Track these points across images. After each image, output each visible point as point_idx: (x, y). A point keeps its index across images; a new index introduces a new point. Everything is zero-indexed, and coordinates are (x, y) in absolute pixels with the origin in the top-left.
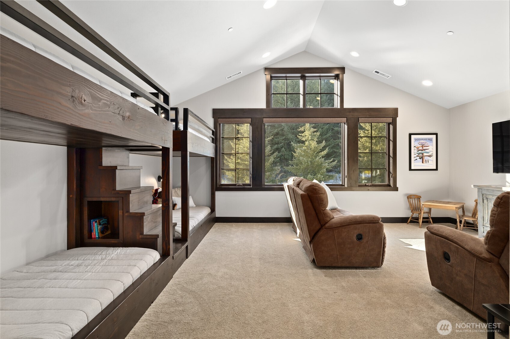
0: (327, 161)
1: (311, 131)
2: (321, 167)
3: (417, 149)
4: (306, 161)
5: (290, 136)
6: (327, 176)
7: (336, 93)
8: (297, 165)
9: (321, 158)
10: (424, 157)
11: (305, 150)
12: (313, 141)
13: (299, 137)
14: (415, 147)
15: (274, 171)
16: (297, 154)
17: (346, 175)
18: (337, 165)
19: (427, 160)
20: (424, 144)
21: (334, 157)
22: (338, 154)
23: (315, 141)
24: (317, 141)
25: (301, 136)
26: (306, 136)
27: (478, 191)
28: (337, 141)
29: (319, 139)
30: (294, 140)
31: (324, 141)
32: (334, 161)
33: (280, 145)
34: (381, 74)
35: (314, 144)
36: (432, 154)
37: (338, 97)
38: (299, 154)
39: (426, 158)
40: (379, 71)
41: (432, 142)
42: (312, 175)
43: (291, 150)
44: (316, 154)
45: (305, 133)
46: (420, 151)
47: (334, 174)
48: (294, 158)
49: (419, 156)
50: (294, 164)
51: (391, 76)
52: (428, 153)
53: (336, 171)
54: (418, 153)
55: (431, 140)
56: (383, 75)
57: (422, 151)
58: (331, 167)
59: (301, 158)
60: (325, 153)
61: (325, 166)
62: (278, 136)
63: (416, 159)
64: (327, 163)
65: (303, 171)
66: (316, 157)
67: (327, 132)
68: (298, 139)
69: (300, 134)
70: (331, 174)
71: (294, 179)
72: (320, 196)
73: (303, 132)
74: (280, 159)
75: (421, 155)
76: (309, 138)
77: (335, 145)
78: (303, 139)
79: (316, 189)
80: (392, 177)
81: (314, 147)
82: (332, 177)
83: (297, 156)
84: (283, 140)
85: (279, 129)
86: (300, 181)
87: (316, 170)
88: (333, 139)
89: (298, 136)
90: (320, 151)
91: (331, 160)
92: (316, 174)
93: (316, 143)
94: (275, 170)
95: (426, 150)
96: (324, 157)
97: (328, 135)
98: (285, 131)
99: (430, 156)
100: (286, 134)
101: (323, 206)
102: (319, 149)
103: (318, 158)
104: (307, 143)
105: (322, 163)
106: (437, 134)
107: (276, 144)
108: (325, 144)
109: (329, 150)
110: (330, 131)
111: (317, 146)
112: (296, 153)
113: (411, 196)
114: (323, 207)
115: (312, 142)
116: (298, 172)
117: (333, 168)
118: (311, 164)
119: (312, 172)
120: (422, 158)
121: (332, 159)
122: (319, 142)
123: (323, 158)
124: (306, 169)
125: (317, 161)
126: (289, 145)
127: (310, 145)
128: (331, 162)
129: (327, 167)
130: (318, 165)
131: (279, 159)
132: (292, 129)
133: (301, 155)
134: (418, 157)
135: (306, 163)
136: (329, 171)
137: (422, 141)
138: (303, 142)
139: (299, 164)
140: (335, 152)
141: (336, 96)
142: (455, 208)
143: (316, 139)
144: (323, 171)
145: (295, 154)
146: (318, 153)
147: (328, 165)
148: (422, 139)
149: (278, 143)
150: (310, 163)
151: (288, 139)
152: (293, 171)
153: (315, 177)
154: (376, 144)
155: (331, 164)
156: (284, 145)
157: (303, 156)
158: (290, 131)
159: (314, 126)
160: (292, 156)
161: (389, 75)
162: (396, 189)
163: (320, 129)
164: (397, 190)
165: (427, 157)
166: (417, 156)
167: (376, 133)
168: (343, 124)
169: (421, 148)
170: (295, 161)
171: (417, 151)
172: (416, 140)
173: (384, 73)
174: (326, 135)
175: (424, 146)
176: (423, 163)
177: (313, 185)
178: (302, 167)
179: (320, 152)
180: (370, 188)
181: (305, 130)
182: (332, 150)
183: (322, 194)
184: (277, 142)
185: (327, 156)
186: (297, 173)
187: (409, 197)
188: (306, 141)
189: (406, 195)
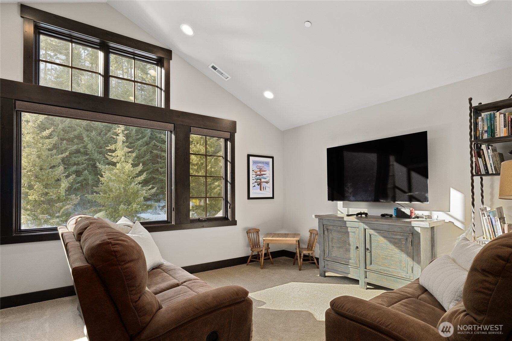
0: (144, 188)
1: (124, 150)
2: (137, 195)
3: (255, 174)
4: (118, 188)
5: (96, 156)
6: (145, 205)
7: (159, 86)
8: (105, 193)
9: (137, 184)
10: (261, 183)
11: (116, 174)
12: (127, 163)
13: (108, 157)
14: (253, 172)
15: (69, 201)
16: (105, 179)
17: (173, 207)
18: (157, 192)
19: (264, 187)
20: (262, 168)
21: (153, 184)
22: (157, 180)
23: (130, 164)
24: (132, 164)
25: (111, 156)
26: (118, 156)
27: (319, 222)
28: (156, 166)
29: (135, 163)
30: (102, 161)
31: (141, 165)
32: (153, 188)
33: (81, 167)
34: (219, 72)
35: (128, 167)
36: (269, 180)
37: (163, 92)
38: (107, 178)
39: (264, 185)
40: (217, 67)
41: (269, 167)
42: (126, 204)
43: (97, 173)
44: (131, 179)
45: (116, 152)
46: (258, 176)
47: (153, 203)
48: (102, 184)
49: (257, 182)
50: (101, 191)
51: (231, 78)
52: (265, 178)
53: (155, 200)
54: (256, 178)
55: (267, 163)
56: (222, 74)
57: (260, 176)
58: (150, 195)
59: (111, 184)
60: (143, 178)
61: (142, 194)
62: (79, 154)
63: (255, 186)
64: (144, 190)
65: (113, 200)
66: (131, 183)
67: (145, 155)
68: (107, 161)
69: (110, 154)
70: (149, 203)
71: (77, 220)
72: (127, 268)
73: (113, 151)
74: (82, 185)
75: (259, 181)
76: (122, 160)
77: (154, 170)
78: (113, 159)
79: (115, 252)
80: (230, 208)
81: (129, 171)
82: (151, 207)
83: (106, 181)
84: (86, 160)
85: (80, 146)
86: (86, 225)
87: (130, 199)
88: (151, 163)
89: (106, 156)
90: (136, 175)
91: (150, 187)
92: (131, 203)
93: (131, 166)
94: (71, 199)
95: (263, 176)
96: (141, 183)
97: (146, 158)
98: (89, 149)
99: (267, 182)
100: (90, 153)
101: (134, 292)
102: (135, 174)
103: (133, 184)
104: (118, 165)
105: (138, 191)
106: (273, 157)
107: (75, 164)
108: (142, 168)
109: (147, 175)
110: (148, 153)
111: (132, 169)
112: (103, 177)
113: (250, 230)
114: (135, 294)
115: (125, 164)
116: (106, 201)
117: (152, 196)
118: (125, 191)
119: (125, 202)
120: (260, 184)
121: (151, 185)
122: (134, 165)
123: (139, 184)
124: (117, 197)
125: (132, 188)
126: (94, 166)
127: (123, 168)
128: (150, 189)
129: (145, 195)
130: (133, 192)
131: (80, 184)
132: (99, 147)
133: (110, 180)
134: (256, 184)
135: (117, 190)
136: (146, 199)
137: (260, 165)
138: (114, 164)
139: (108, 192)
140: (154, 178)
141: (159, 90)
142: (295, 242)
143: (130, 161)
144: (139, 200)
145: (101, 179)
146: (133, 178)
147: (146, 193)
148: (260, 162)
149: (78, 164)
150: (123, 190)
151: (93, 160)
152: (99, 201)
153: (129, 207)
154: (198, 170)
155: (149, 192)
156: (88, 166)
157: (114, 181)
158: (97, 149)
159: (127, 145)
160: (98, 181)
161: (228, 76)
162: (234, 223)
163: (137, 151)
164: (236, 224)
165: (265, 183)
166: (255, 182)
167: (198, 159)
168: (169, 132)
169: (259, 173)
170: (101, 187)
171: (255, 176)
172: (255, 162)
173: (223, 72)
174: (143, 158)
175: (262, 171)
176: (260, 190)
177: (109, 243)
178: (111, 196)
179: (136, 177)
180: (204, 224)
181: (116, 149)
182: (150, 176)
183: (132, 261)
184: (76, 163)
185: (145, 183)
186: (105, 203)
187: (248, 232)
188: (118, 163)
189: (245, 229)
